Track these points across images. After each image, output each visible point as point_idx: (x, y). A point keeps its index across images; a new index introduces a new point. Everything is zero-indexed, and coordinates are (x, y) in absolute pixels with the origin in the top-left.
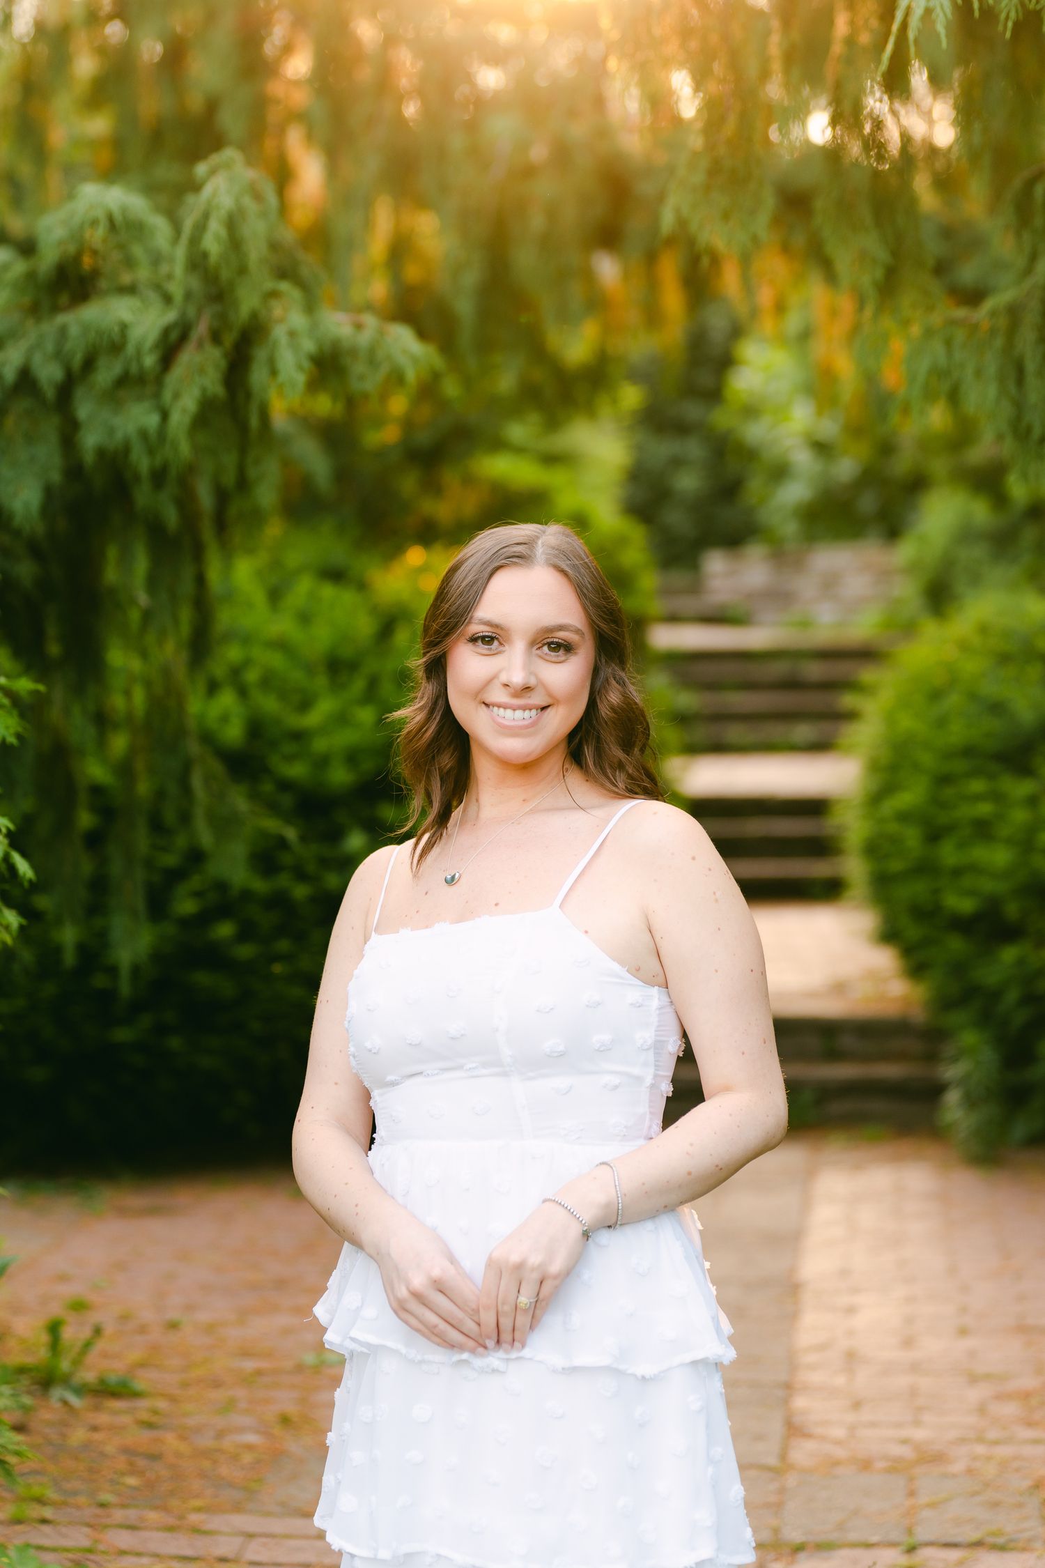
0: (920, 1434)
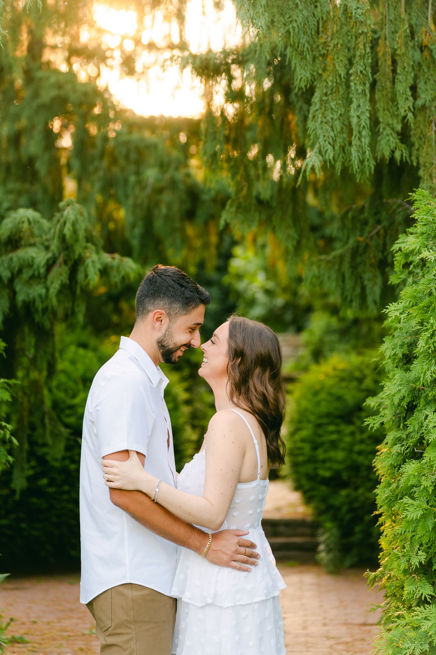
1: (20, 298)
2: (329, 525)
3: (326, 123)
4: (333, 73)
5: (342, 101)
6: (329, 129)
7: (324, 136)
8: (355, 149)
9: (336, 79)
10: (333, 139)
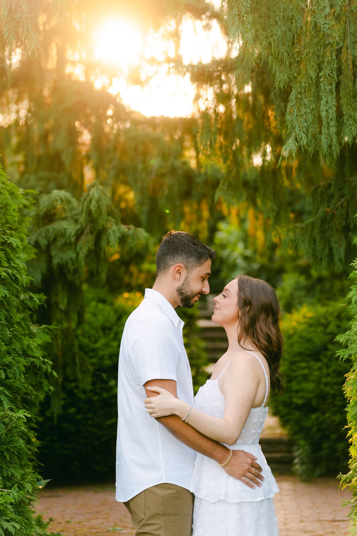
1: (56, 261)
2: (302, 442)
3: (301, 116)
4: (306, 76)
5: (313, 98)
6: (303, 121)
7: (299, 126)
8: (325, 136)
9: (309, 81)
10: (306, 129)
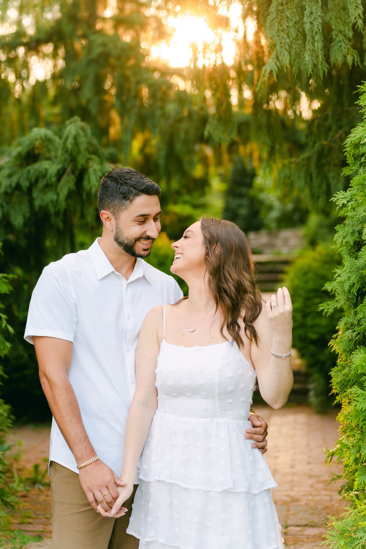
0: (292, 494)
1: (37, 203)
2: (316, 376)
3: (282, 30)
5: (297, 10)
6: (285, 36)
7: (281, 43)
8: (309, 53)
10: (289, 46)
